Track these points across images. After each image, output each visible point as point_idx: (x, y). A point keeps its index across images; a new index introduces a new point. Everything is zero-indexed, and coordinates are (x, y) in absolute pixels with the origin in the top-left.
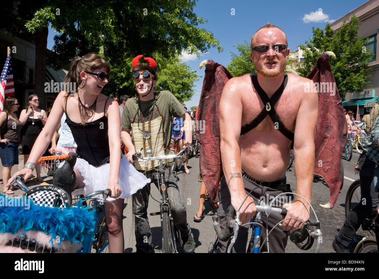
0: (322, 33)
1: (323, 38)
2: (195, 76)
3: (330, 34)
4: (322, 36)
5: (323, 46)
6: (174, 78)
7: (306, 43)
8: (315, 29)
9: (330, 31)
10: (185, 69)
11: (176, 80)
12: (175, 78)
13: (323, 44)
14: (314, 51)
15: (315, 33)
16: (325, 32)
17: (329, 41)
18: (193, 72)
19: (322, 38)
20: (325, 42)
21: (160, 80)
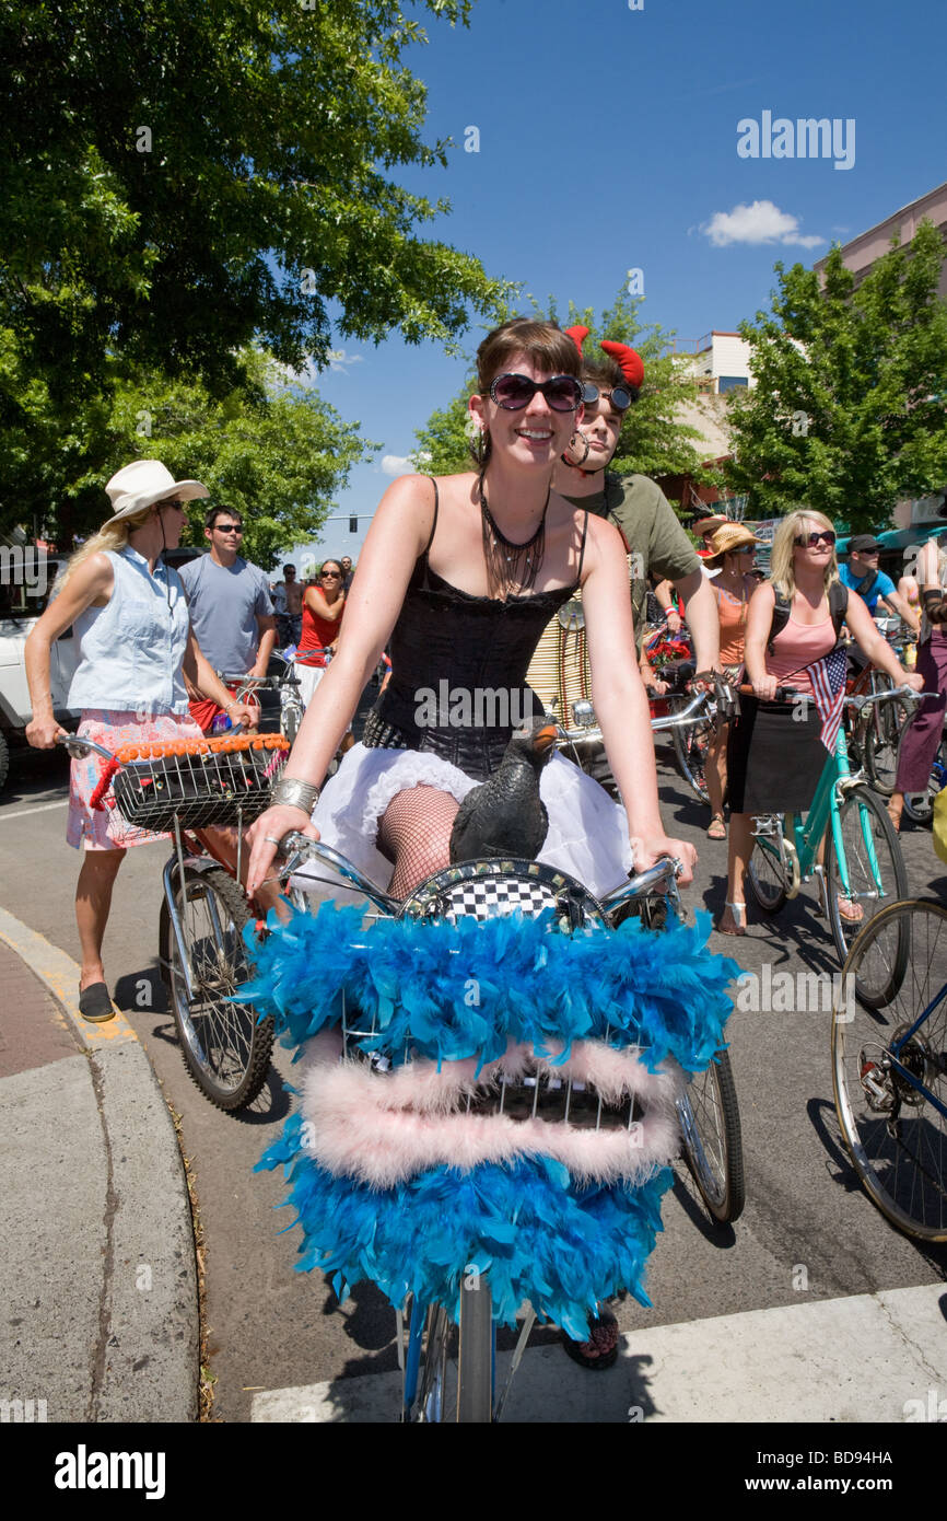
0: (813, 283)
1: (817, 301)
2: (356, 447)
3: (839, 287)
4: (813, 295)
5: (817, 332)
6: (276, 454)
7: (758, 319)
8: (788, 270)
9: (840, 276)
10: (319, 419)
11: (284, 459)
12: (281, 452)
13: (818, 325)
14: (788, 350)
15: (790, 285)
16: (822, 280)
17: (837, 314)
18: (346, 431)
19: (813, 303)
20: (825, 318)
21: (226, 458)
